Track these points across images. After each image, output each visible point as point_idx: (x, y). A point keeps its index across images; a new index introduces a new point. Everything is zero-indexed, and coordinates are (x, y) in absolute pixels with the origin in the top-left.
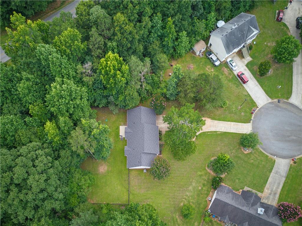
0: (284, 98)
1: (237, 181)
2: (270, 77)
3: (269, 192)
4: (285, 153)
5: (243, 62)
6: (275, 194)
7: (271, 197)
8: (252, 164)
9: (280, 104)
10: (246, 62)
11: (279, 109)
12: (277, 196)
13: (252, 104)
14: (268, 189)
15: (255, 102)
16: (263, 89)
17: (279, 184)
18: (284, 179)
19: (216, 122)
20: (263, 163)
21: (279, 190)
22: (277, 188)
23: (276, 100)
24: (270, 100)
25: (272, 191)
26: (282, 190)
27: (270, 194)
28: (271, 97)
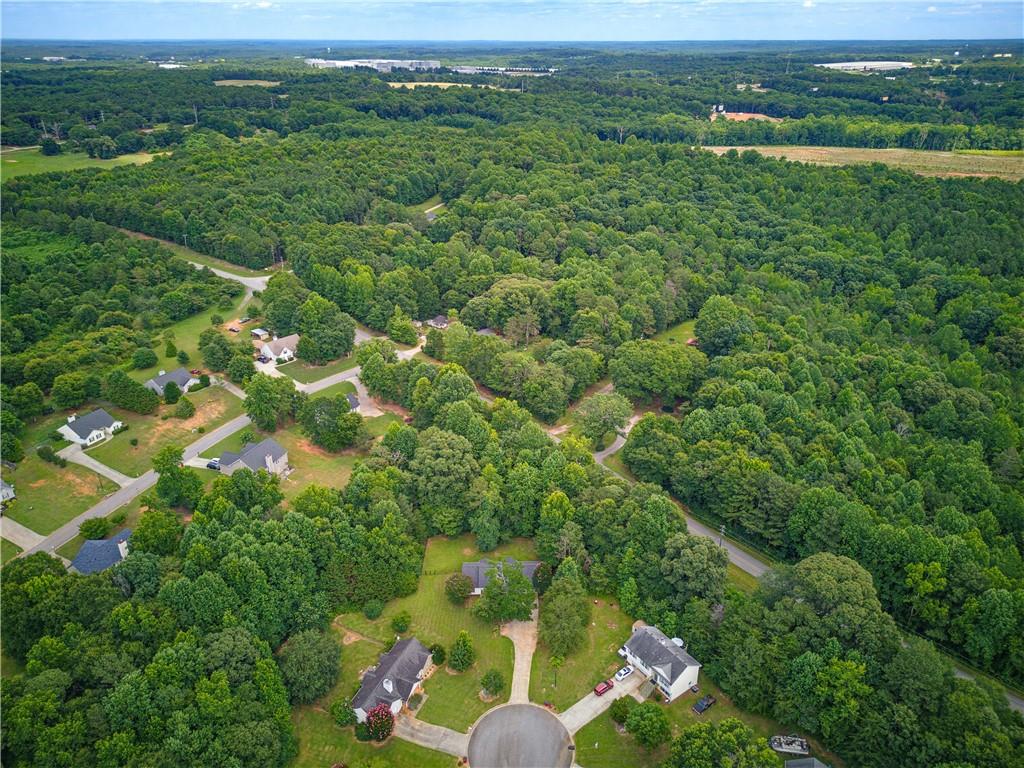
0: (578, 755)
1: (439, 686)
2: (615, 732)
3: (417, 727)
4: (478, 750)
5: (633, 691)
6: (412, 736)
7: (408, 729)
8: (462, 702)
9: (566, 749)
10: (634, 695)
11: (556, 747)
12: (408, 738)
13: (564, 707)
14: (421, 725)
15: (565, 710)
16: (591, 722)
17: (427, 741)
18: (434, 747)
19: (530, 659)
20: (462, 717)
21: (417, 742)
22: (421, 739)
23: (573, 743)
24: (571, 734)
25: (418, 731)
26: (416, 745)
27: (413, 728)
28: (577, 734)
